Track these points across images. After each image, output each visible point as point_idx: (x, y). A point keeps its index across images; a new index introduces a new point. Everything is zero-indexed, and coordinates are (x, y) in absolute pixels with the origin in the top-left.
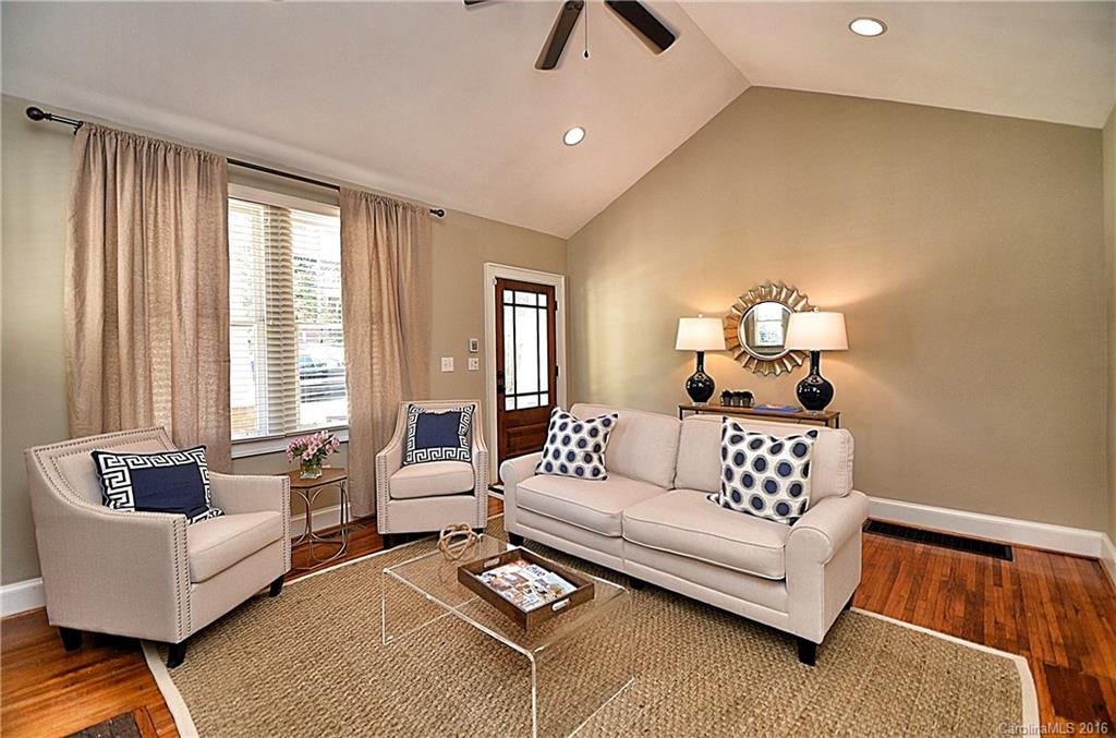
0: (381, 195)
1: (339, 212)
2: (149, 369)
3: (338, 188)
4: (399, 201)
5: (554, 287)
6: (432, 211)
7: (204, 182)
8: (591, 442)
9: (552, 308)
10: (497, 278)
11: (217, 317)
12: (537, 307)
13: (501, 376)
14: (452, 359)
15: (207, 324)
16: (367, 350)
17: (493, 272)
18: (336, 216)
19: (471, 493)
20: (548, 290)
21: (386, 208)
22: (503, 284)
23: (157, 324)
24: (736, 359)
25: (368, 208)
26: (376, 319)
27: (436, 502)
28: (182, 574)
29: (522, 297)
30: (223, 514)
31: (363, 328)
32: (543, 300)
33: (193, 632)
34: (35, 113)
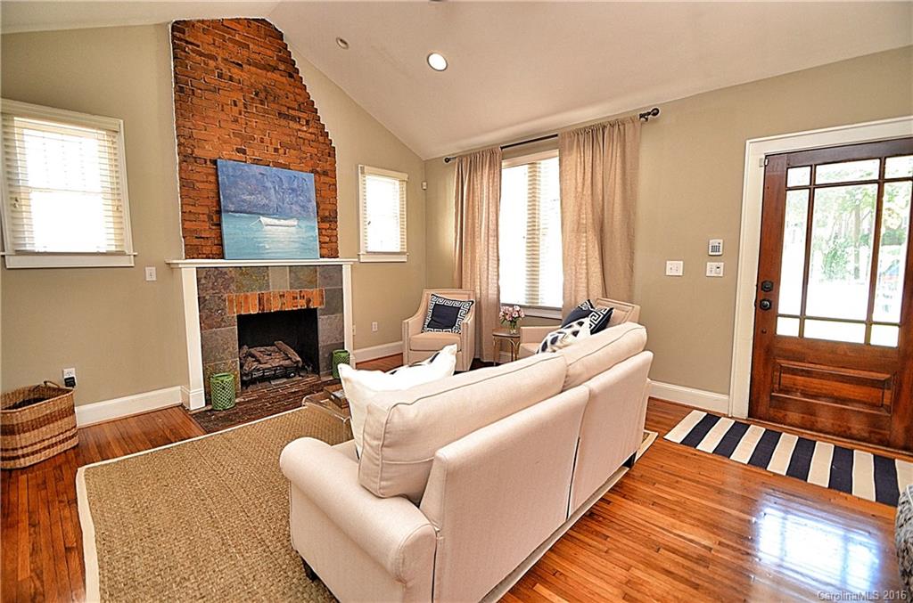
1: (558, 153)
3: (556, 135)
6: (642, 116)
7: (492, 163)
10: (769, 156)
12: (880, 181)
14: (681, 263)
17: (760, 149)
18: (556, 156)
25: (578, 139)
34: (447, 160)
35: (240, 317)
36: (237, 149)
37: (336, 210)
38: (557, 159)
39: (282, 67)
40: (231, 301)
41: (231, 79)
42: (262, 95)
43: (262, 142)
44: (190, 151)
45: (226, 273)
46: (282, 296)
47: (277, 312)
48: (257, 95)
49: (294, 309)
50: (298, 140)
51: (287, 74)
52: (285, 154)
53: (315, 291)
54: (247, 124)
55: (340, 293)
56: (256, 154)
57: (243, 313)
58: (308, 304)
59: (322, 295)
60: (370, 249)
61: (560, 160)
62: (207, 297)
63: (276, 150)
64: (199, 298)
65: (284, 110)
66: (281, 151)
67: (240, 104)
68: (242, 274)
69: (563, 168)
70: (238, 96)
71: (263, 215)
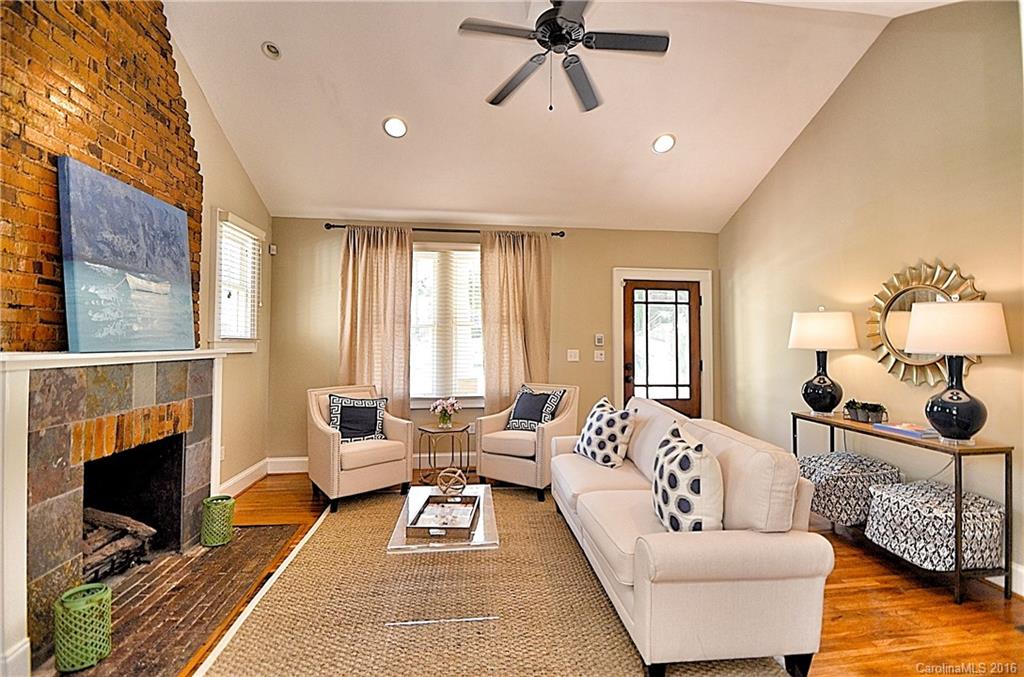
0: (510, 230)
1: (479, 248)
2: (371, 352)
3: (479, 232)
4: (525, 231)
5: (698, 283)
6: (553, 234)
7: (400, 243)
8: (607, 431)
9: (695, 304)
10: (625, 280)
11: (405, 323)
12: (676, 303)
13: (629, 367)
14: (577, 351)
15: (399, 328)
16: (496, 343)
17: (621, 275)
18: (477, 250)
19: (533, 458)
20: (693, 287)
21: (513, 238)
22: (631, 286)
23: (377, 328)
24: (880, 361)
25: (500, 240)
26: (504, 321)
27: (500, 459)
28: (336, 462)
29: (654, 295)
30: (386, 438)
31: (495, 328)
32: (684, 296)
33: (340, 496)
34: (328, 226)
35: (89, 465)
36: (89, 144)
37: (198, 272)
38: (479, 253)
39: (155, 35)
40: (78, 436)
41: (94, 24)
42: (131, 67)
43: (124, 144)
44: (15, 128)
45: (74, 380)
46: (147, 416)
47: (140, 448)
48: (124, 63)
49: (161, 438)
50: (167, 154)
51: (159, 49)
52: (149, 171)
53: (184, 404)
54: (107, 107)
55: (208, 402)
56: (115, 162)
57: (93, 457)
58: (175, 426)
59: (191, 410)
60: (225, 333)
61: (482, 255)
62: (43, 433)
63: (140, 162)
64: (29, 434)
65: (154, 101)
66: (146, 165)
67: (102, 69)
68: (97, 381)
69: (485, 262)
70: (99, 55)
71: (130, 271)
